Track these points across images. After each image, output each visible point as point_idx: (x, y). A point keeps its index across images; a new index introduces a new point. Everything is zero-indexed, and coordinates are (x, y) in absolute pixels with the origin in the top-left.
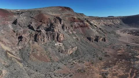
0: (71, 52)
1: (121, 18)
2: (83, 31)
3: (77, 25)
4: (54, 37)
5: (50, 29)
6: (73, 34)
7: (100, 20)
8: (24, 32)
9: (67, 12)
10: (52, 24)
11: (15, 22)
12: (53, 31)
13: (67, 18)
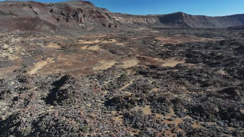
0: (89, 29)
1: (158, 17)
2: (100, 20)
3: (95, 16)
4: (78, 20)
5: (75, 15)
6: (92, 21)
7: (129, 18)
8: (60, 17)
9: (88, 6)
10: (76, 13)
11: (51, 11)
12: (78, 16)
13: (87, 10)
